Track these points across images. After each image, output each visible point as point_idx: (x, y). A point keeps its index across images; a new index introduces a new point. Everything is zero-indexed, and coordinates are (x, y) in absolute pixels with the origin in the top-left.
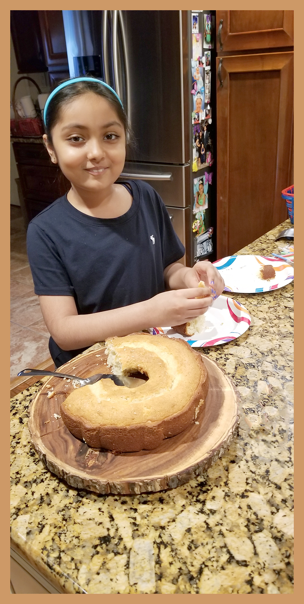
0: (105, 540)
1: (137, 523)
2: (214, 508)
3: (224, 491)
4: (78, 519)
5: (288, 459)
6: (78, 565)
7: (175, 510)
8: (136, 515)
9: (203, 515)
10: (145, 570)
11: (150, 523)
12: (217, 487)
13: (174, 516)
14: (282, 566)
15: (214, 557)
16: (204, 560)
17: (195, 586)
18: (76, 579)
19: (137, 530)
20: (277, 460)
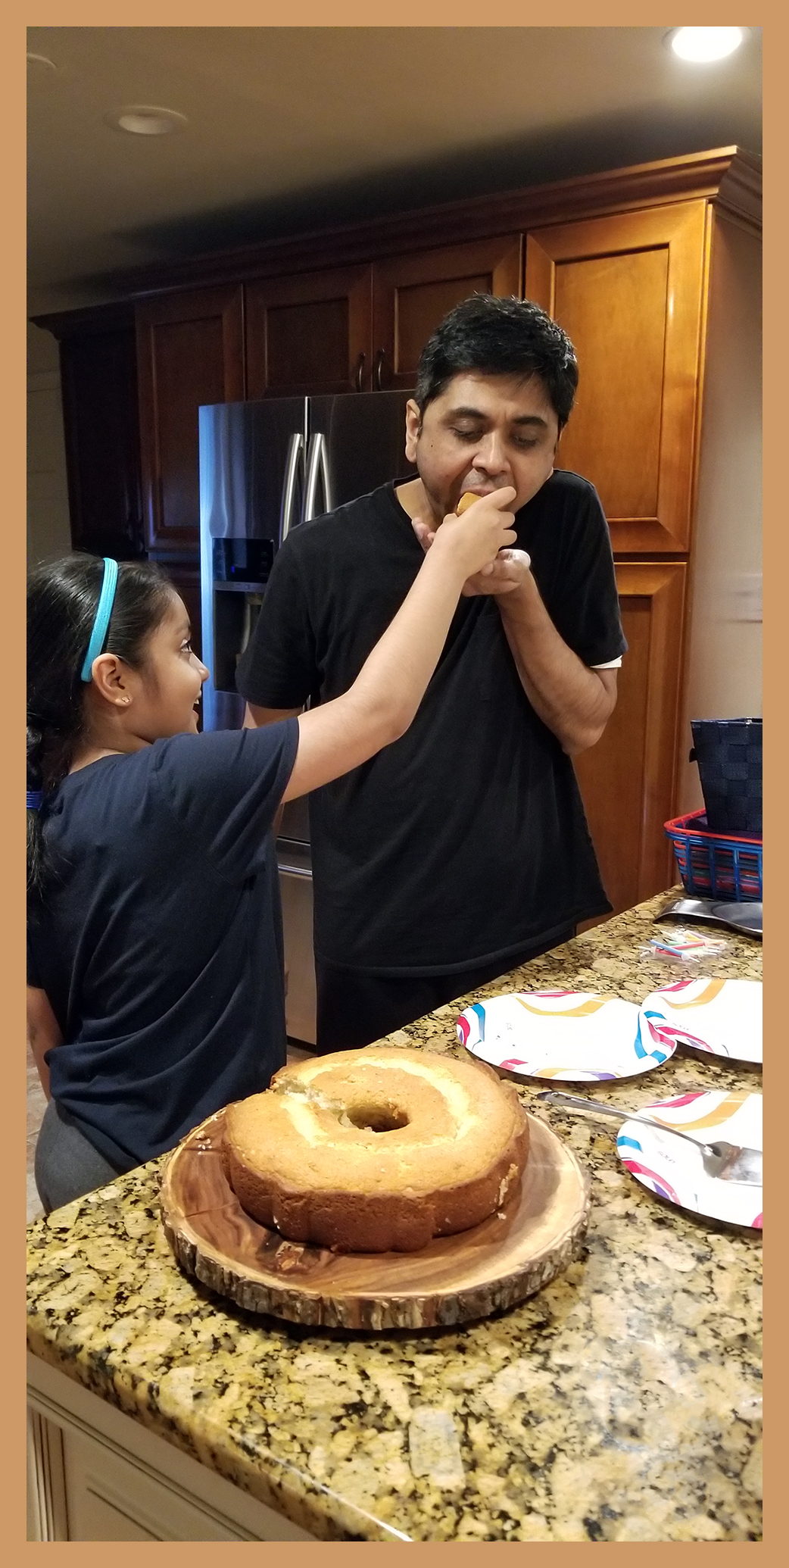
0: (357, 1408)
1: (417, 1383)
2: (568, 1362)
3: (584, 1337)
4: (296, 1375)
5: (709, 1290)
6: (307, 1445)
7: (491, 1364)
8: (412, 1371)
9: (547, 1374)
10: (442, 1454)
11: (443, 1383)
12: (571, 1330)
13: (490, 1373)
14: (708, 1451)
15: (574, 1437)
16: (555, 1441)
17: (542, 1479)
18: (305, 1468)
19: (418, 1394)
20: (685, 1291)
